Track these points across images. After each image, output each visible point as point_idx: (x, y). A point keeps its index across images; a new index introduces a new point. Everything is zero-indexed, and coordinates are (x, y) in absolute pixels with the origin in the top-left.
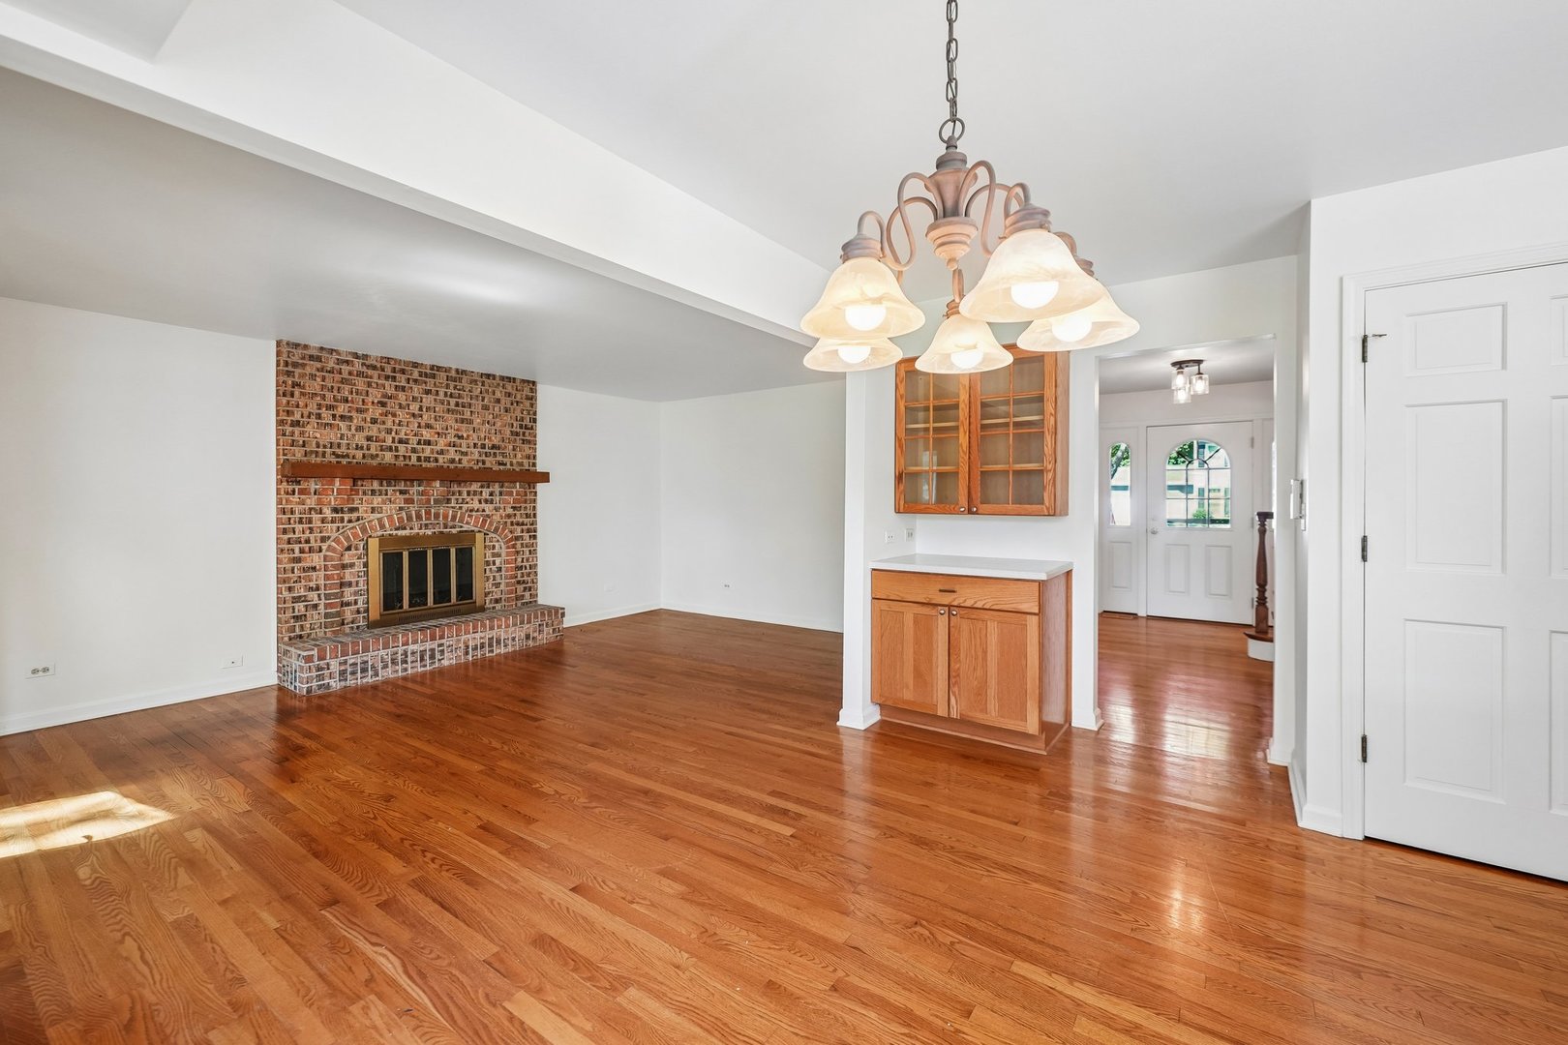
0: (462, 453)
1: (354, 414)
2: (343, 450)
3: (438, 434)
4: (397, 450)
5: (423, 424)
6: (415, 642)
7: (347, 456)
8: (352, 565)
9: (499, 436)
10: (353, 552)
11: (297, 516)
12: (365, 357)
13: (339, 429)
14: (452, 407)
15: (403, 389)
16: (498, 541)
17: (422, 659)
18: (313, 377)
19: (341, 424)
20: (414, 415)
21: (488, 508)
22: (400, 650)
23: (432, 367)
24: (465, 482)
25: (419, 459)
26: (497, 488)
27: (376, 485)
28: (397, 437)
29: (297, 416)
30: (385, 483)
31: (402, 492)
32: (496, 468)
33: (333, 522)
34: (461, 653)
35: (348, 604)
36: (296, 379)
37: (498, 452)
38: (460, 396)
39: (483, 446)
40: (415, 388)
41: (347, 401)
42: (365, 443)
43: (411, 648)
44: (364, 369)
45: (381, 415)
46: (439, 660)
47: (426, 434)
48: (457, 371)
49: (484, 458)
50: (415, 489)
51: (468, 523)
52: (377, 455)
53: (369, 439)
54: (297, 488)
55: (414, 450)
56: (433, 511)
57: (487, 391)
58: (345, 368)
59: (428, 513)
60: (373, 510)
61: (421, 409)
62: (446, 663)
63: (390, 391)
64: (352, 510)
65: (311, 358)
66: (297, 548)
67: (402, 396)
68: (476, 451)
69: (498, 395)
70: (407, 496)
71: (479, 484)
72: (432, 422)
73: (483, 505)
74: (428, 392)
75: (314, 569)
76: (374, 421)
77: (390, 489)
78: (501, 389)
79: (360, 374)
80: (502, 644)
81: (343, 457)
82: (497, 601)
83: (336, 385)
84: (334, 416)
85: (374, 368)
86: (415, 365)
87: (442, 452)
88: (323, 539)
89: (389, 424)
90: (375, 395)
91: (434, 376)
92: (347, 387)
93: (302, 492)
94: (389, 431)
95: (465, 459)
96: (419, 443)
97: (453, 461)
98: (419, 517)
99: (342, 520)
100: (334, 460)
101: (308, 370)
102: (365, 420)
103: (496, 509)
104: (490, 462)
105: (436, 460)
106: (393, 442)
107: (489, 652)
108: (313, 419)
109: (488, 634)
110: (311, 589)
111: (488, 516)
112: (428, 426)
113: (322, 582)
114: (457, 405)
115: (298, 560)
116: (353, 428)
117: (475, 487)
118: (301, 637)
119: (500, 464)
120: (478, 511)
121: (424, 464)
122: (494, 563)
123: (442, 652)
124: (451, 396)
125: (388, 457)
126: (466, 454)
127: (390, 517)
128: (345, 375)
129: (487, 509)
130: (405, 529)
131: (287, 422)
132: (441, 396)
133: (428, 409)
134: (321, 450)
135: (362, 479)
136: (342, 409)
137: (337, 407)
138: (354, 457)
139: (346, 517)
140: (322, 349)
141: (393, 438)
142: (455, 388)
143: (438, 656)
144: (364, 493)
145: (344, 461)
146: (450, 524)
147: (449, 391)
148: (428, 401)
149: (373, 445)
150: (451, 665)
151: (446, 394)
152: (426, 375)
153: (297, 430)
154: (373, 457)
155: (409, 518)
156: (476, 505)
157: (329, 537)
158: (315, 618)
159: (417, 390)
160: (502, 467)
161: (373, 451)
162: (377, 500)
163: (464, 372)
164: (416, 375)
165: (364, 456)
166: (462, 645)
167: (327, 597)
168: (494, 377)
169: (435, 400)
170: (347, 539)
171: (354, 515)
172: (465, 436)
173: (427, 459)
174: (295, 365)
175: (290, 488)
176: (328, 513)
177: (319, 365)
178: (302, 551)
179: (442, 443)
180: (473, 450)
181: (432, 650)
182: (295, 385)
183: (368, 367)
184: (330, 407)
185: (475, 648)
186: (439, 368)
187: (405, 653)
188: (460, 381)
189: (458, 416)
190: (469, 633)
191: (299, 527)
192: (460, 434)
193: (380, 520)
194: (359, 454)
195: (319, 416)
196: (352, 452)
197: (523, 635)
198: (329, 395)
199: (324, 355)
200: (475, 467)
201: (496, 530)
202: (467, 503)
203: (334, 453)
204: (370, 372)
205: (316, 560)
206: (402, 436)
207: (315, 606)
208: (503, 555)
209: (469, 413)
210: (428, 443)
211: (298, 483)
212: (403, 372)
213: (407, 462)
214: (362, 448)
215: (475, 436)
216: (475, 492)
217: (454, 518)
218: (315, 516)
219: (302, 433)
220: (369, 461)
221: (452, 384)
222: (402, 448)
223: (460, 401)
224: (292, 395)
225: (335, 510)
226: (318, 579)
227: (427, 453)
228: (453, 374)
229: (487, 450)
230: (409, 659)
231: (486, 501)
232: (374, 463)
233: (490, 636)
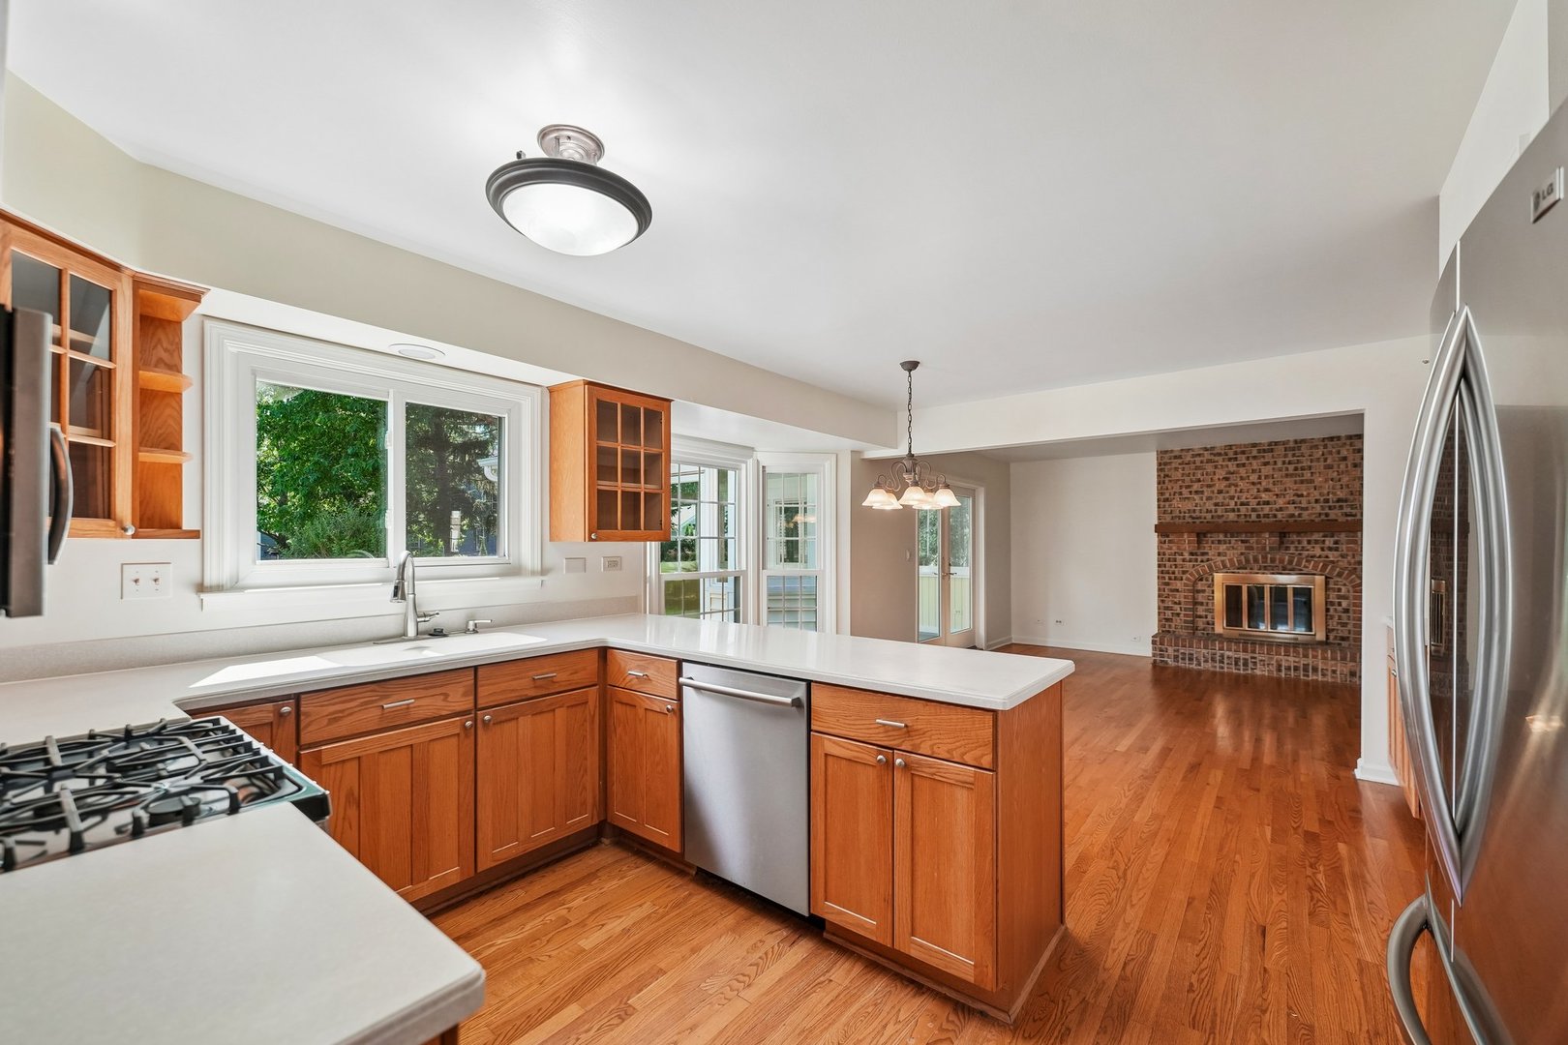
0: (1302, 509)
1: (1205, 489)
2: (1197, 514)
3: (1277, 495)
4: (1239, 510)
5: (1262, 489)
6: (1229, 650)
7: (1200, 518)
8: (1204, 591)
9: (1345, 490)
10: (1204, 582)
11: (1167, 556)
12: (1213, 448)
13: (1195, 500)
14: (1291, 471)
15: (1244, 465)
16: (1345, 585)
17: (1236, 664)
18: (1176, 469)
19: (1195, 497)
20: (1253, 484)
21: (1332, 556)
22: (1219, 653)
23: (1270, 444)
24: (1306, 533)
25: (1258, 516)
26: (1343, 537)
27: (1221, 537)
28: (1239, 502)
29: (1167, 496)
30: (1229, 535)
31: (1243, 542)
32: (1342, 519)
33: (1190, 561)
34: (1273, 668)
35: (1200, 617)
36: (1166, 473)
37: (1344, 504)
38: (1298, 462)
39: (1327, 501)
40: (1254, 462)
41: (1199, 481)
42: (1213, 508)
43: (1227, 653)
44: (1212, 457)
45: (1226, 487)
46: (1252, 669)
47: (1265, 496)
48: (1296, 442)
49: (1327, 511)
50: (1253, 540)
51: (1305, 567)
52: (1223, 516)
53: (1216, 504)
54: (1167, 539)
55: (1254, 510)
56: (1269, 556)
57: (1331, 453)
58: (1198, 459)
59: (1265, 558)
60: (1219, 554)
61: (1260, 477)
62: (1258, 672)
63: (1232, 468)
64: (1203, 554)
65: (1176, 457)
66: (1167, 576)
67: (1242, 471)
68: (1318, 506)
69: (1344, 453)
70: (1248, 544)
71: (1321, 534)
72: (1271, 486)
73: (1327, 552)
74: (1266, 464)
75: (1177, 590)
76: (1220, 492)
77: (1233, 540)
78: (1348, 447)
79: (1209, 461)
80: (1320, 673)
81: (1197, 518)
82: (1343, 639)
83: (1192, 472)
84: (1191, 492)
85: (1220, 454)
86: (1254, 445)
87: (1281, 509)
88: (1184, 572)
89: (1232, 493)
90: (1221, 473)
91: (1272, 450)
92: (1200, 472)
93: (1170, 542)
94: (1232, 498)
95: (1305, 514)
96: (1258, 504)
97: (1292, 516)
98: (1256, 560)
99: (1196, 560)
100: (1190, 520)
101: (1174, 465)
102: (1213, 492)
103: (1342, 556)
104: (1333, 514)
105: (1275, 516)
106: (1236, 505)
107: (1304, 675)
108: (1177, 496)
109: (1304, 661)
110: (1175, 603)
111: (1333, 562)
112: (1267, 490)
113: (1182, 600)
114: (1296, 469)
115: (1167, 584)
116: (1204, 498)
117: (1316, 536)
118: (1169, 632)
119: (1347, 515)
120: (1320, 557)
121: (1263, 520)
122: (1340, 604)
123: (1255, 663)
124: (1290, 463)
125: (1232, 516)
126: (1307, 509)
127: (1231, 560)
128: (1198, 464)
129: (1330, 556)
130: (1246, 569)
131: (1163, 500)
132: (1279, 465)
133: (1266, 477)
134: (1182, 515)
135: (1211, 533)
136: (1196, 487)
137: (1192, 486)
138: (1205, 518)
139: (1199, 558)
140: (1182, 450)
141: (1236, 503)
142: (1294, 455)
143: (1250, 665)
144: (1213, 542)
145: (1198, 521)
146: (1289, 567)
147: (1287, 460)
148: (1266, 470)
149: (1219, 508)
150: (1263, 675)
151: (1284, 463)
152: (1264, 451)
153: (1167, 504)
154: (1219, 517)
155: (1248, 561)
156: (1318, 552)
157: (1187, 571)
158: (1178, 622)
159: (1255, 464)
160: (1349, 518)
161: (1219, 513)
162: (1222, 548)
163: (1303, 441)
164: (1255, 453)
165: (1212, 517)
166: (1274, 662)
167: (1186, 610)
168: (1339, 438)
169: (1273, 469)
170: (1198, 572)
171: (1206, 557)
172: (1305, 493)
173: (1266, 516)
174: (1166, 464)
175: (1163, 539)
176: (1187, 556)
177: (1180, 461)
178: (1170, 579)
179: (1281, 502)
180: (1315, 505)
181: (1246, 660)
182: (1166, 476)
183: (1215, 455)
184: (1188, 487)
185: (1288, 668)
186: (1276, 443)
187: (1222, 656)
188: (1299, 448)
189: (1298, 478)
190: (1280, 655)
191: (1168, 564)
192: (1299, 493)
193: (1223, 562)
194: (1209, 516)
195: (1181, 493)
196: (1203, 515)
197: (1346, 671)
198: (1187, 479)
199: (1184, 453)
200: (1317, 520)
201: (1340, 575)
202: (1308, 550)
203: (1191, 517)
204: (1216, 458)
205: (1179, 585)
206: (1243, 500)
207: (1178, 615)
208: (1351, 598)
209: (1309, 475)
210: (1267, 503)
211: (1168, 536)
212: (1243, 453)
213: (1248, 519)
214: (1211, 511)
215: (1316, 493)
216: (1316, 542)
217: (1290, 562)
218: (1179, 557)
219: (1170, 506)
220: (1216, 520)
221: (1290, 453)
222: (1243, 509)
223: (1299, 465)
224: (1164, 483)
225: (1192, 554)
226: (1180, 597)
227: (1266, 511)
228: (1292, 445)
229: (1331, 504)
230: (1226, 661)
231: (1330, 549)
232: (1221, 521)
233: (1305, 663)
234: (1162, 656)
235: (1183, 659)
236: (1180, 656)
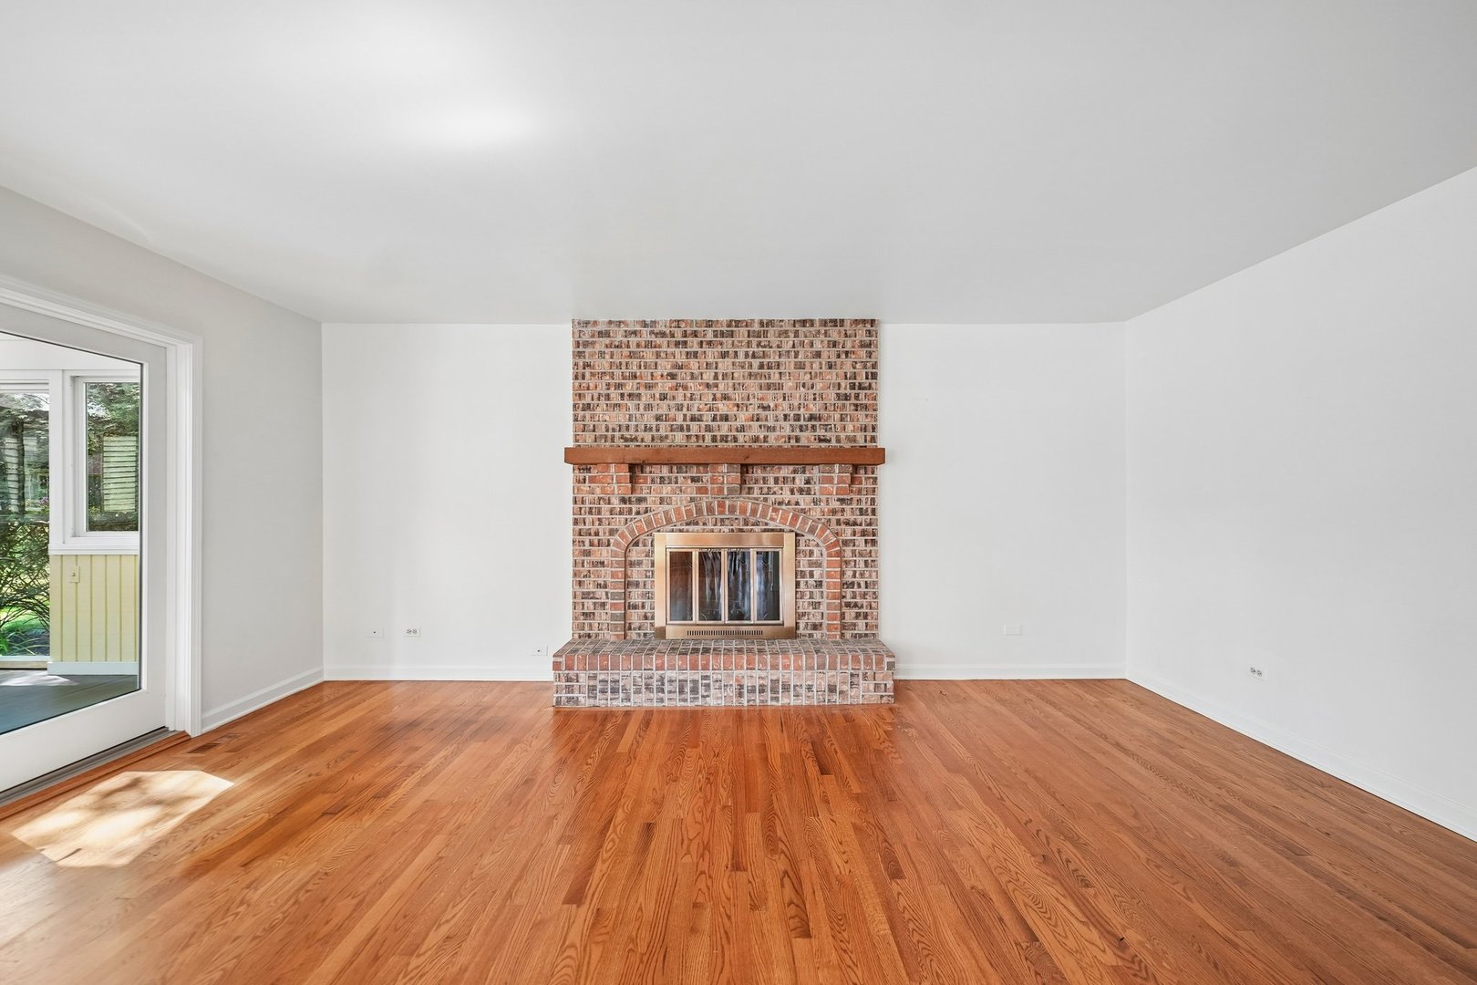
0: (768, 429)
1: (642, 391)
2: (632, 433)
3: (738, 406)
4: (689, 430)
5: (718, 396)
6: (672, 668)
7: (636, 439)
8: (640, 563)
9: (819, 403)
10: (641, 548)
11: (588, 505)
12: (654, 323)
13: (629, 409)
14: (755, 370)
15: (695, 355)
16: (818, 545)
17: (681, 692)
18: (602, 354)
19: (630, 404)
20: (708, 386)
21: (804, 501)
22: (657, 674)
23: (729, 324)
24: (772, 465)
25: (714, 439)
26: (815, 473)
27: (665, 471)
28: (689, 414)
29: (588, 400)
30: (675, 468)
31: (694, 480)
32: (815, 445)
33: (621, 513)
34: (732, 692)
35: (635, 607)
36: (587, 360)
37: (817, 423)
38: (765, 355)
39: (797, 418)
40: (709, 351)
41: (635, 377)
42: (654, 423)
43: (669, 674)
44: (653, 338)
45: (671, 389)
46: (703, 696)
47: (723, 408)
48: (761, 323)
49: (797, 433)
50: (707, 477)
51: (772, 519)
52: (667, 437)
53: (658, 418)
54: (587, 475)
55: (708, 429)
56: (727, 503)
57: (802, 344)
58: (633, 340)
59: (721, 505)
60: (662, 501)
61: (716, 377)
62: (711, 702)
63: (681, 359)
64: (640, 500)
65: (600, 334)
66: (587, 539)
67: (693, 363)
68: (787, 425)
69: (818, 346)
70: (699, 484)
71: (791, 468)
72: (730, 391)
73: (797, 496)
74: (724, 355)
75: (602, 563)
76: (664, 397)
77: (680, 476)
78: (822, 337)
79: (649, 344)
80: (792, 693)
81: (632, 440)
82: (815, 627)
83: (624, 361)
84: (622, 395)
85: (663, 334)
86: (709, 323)
87: (742, 429)
88: (612, 532)
89: (680, 400)
90: (665, 366)
91: (732, 334)
92: (635, 361)
93: (592, 480)
94: (679, 408)
95: (772, 436)
96: (714, 419)
97: (756, 439)
98: (710, 510)
99: (630, 511)
100: (622, 443)
101: (598, 348)
102: (653, 396)
103: (815, 502)
104: (807, 438)
105: (735, 439)
106: (685, 420)
107: (772, 699)
108: (603, 402)
109: (773, 675)
110: (599, 586)
111: (803, 511)
112: (725, 397)
113: (609, 579)
114: (761, 366)
115: (587, 553)
116: (642, 407)
117: (785, 472)
118: (589, 636)
119: (820, 440)
120: (789, 503)
121: (720, 445)
122: (812, 575)
123: (708, 686)
124: (754, 356)
125: (679, 438)
126: (774, 429)
127: (677, 511)
128: (633, 348)
129: (801, 502)
130: (697, 524)
131: (582, 406)
132: (741, 358)
133: (725, 376)
134: (610, 433)
135: (651, 465)
136: (630, 386)
137: (625, 385)
138: (642, 440)
139: (634, 508)
140: (610, 322)
141: (685, 415)
142: (759, 344)
143: (701, 691)
144: (653, 481)
145: (632, 444)
146: (752, 520)
147: (751, 351)
148: (725, 365)
149: (663, 424)
150: (718, 707)
151: (747, 355)
152: (722, 334)
153: (588, 414)
154: (662, 439)
155: (699, 511)
156: (787, 496)
157: (617, 530)
158: (602, 617)
159: (711, 354)
160: (823, 445)
161: (662, 432)
162: (666, 489)
163: (770, 323)
164: (710, 337)
165: (653, 439)
166: (733, 682)
167: (614, 596)
168: (812, 322)
169: (733, 364)
170: (632, 532)
171: (643, 506)
172: (772, 405)
173: (724, 438)
174: (586, 344)
175: (582, 476)
176: (616, 503)
177: (607, 341)
178: (591, 544)
179: (743, 417)
180: (782, 423)
181: (694, 682)
182: (587, 365)
183: (656, 334)
184: (619, 386)
185: (752, 690)
186: (738, 323)
187: (662, 679)
188: (766, 333)
189: (763, 381)
190: (742, 668)
191: (589, 518)
192: (765, 403)
193: (666, 513)
194: (648, 436)
195: (608, 397)
196: (641, 434)
197: (824, 686)
198: (617, 372)
199: (613, 328)
200: (786, 446)
201: (812, 531)
202: (774, 493)
203: (622, 437)
204: (659, 340)
205: (603, 554)
206: (695, 412)
207: (603, 605)
208: (825, 564)
209: (777, 376)
210: (726, 418)
211: (589, 470)
212: (695, 334)
213: (701, 443)
214: (651, 429)
215: (785, 404)
216: (785, 480)
217: (754, 512)
218: (605, 507)
219: (592, 417)
220: (658, 444)
221: (755, 341)
222: (694, 425)
223: (766, 361)
224: (583, 378)
225: (623, 500)
226: (605, 575)
227: (724, 432)
228: (756, 327)
229: (802, 422)
230: (666, 688)
231: (801, 491)
232: (665, 444)
233: (774, 678)
234: (569, 689)
235: (603, 692)
236: (599, 687)
